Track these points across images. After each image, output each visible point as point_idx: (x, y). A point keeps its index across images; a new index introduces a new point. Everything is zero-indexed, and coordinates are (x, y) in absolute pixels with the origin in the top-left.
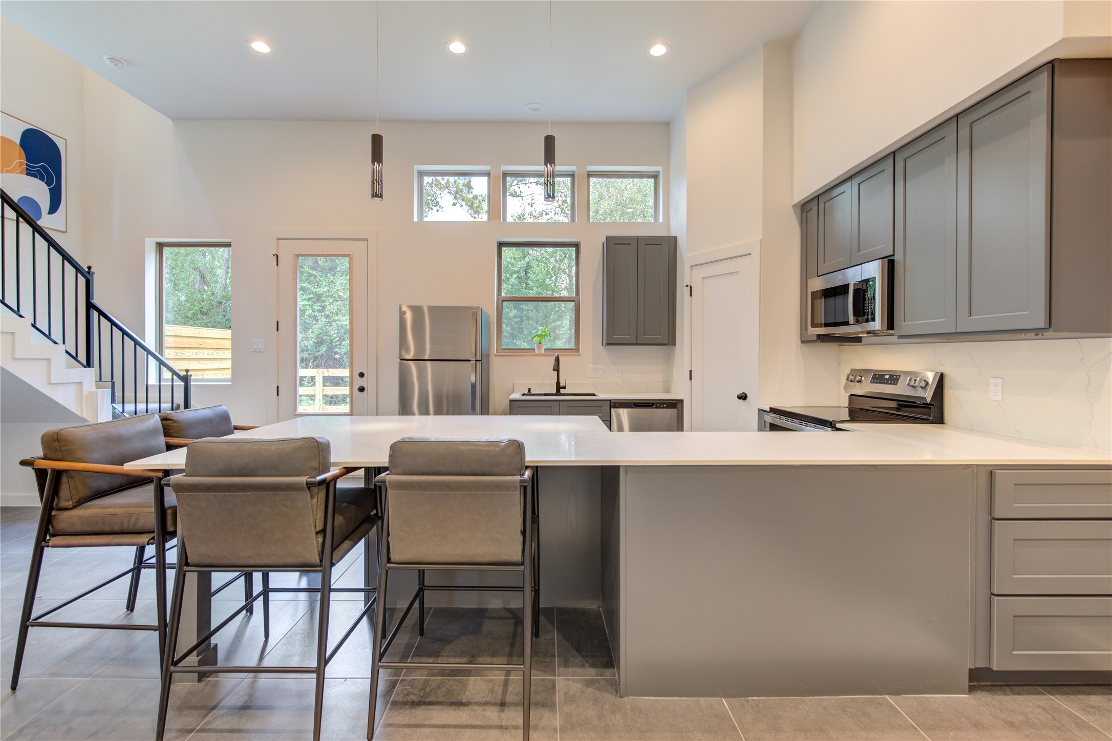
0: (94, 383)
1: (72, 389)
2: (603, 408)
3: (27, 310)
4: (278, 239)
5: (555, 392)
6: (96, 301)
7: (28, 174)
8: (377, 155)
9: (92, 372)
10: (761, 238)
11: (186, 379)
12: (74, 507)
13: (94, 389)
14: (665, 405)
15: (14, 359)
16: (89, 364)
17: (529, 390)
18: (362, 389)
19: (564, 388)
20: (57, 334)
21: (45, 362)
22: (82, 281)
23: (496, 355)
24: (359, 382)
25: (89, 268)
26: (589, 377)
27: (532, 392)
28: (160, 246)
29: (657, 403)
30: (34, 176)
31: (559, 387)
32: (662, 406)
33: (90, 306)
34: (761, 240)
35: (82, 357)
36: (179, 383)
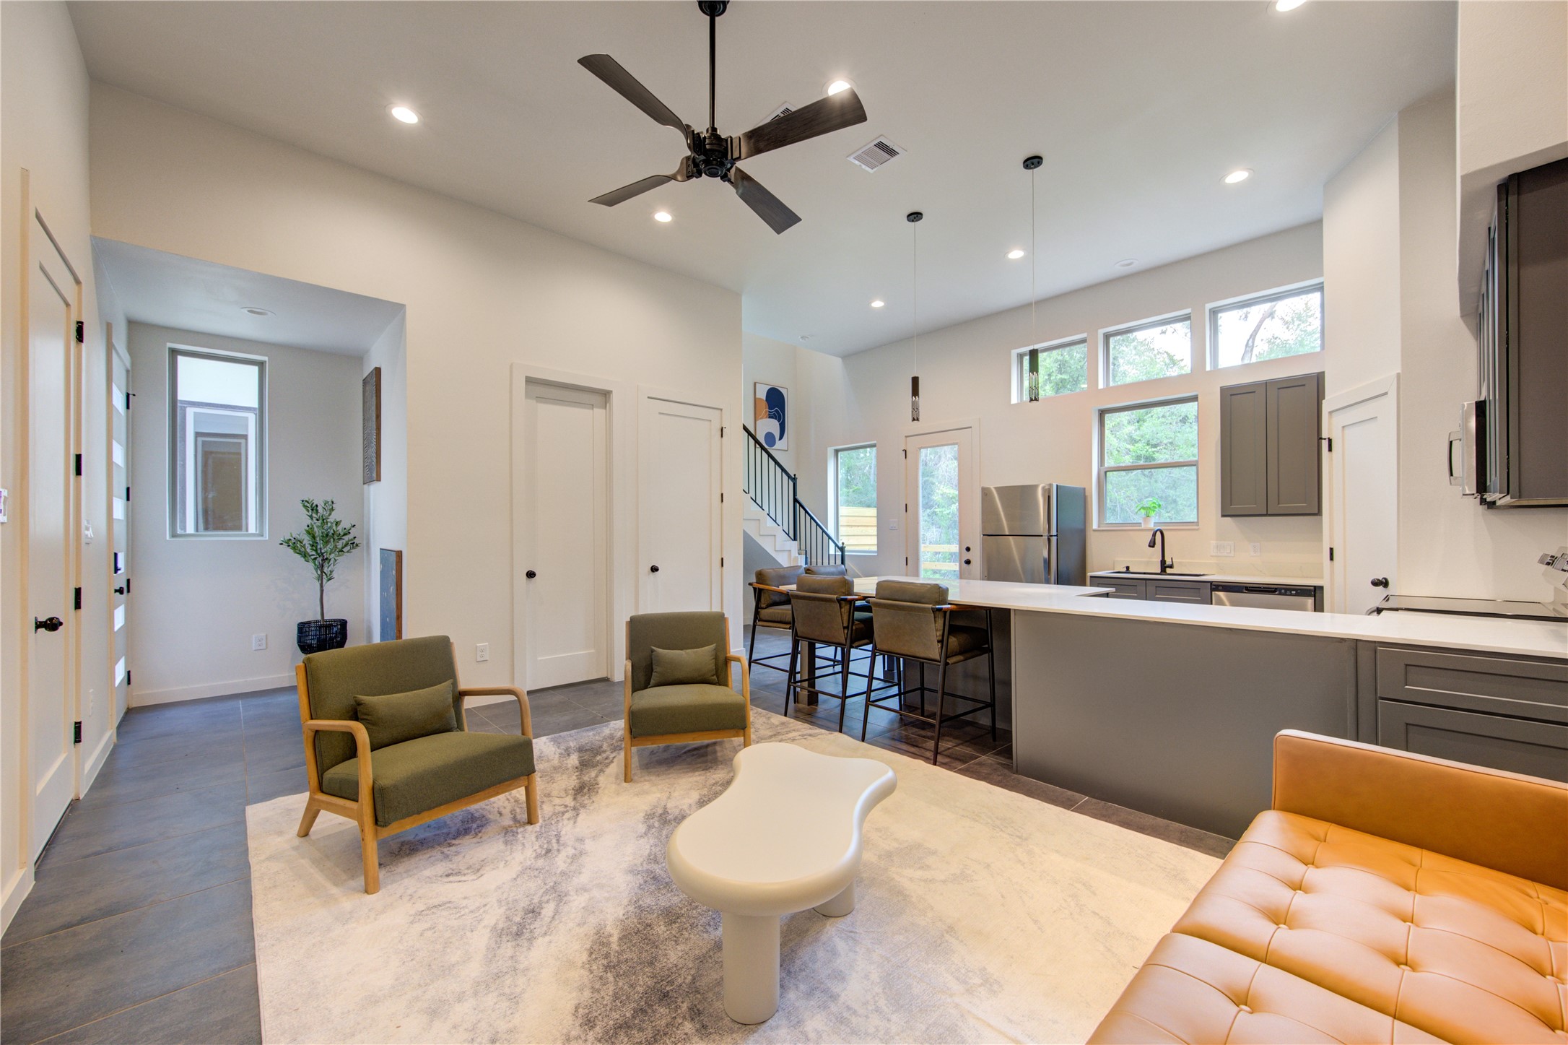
0: (797, 551)
1: (786, 554)
2: (1201, 591)
3: (765, 507)
4: (906, 437)
5: (1159, 571)
6: (798, 497)
7: (769, 417)
8: (915, 392)
9: (796, 543)
10: (1399, 371)
11: (842, 549)
12: (766, 608)
13: (797, 555)
14: (1294, 592)
15: (760, 535)
16: (795, 539)
17: (1128, 568)
18: (968, 562)
19: (1171, 567)
20: (779, 521)
21: (773, 537)
22: (791, 484)
23: (1095, 531)
24: (967, 556)
25: (795, 475)
26: (1212, 556)
27: (1131, 570)
28: (837, 452)
29: (1281, 589)
30: (772, 417)
31: (1164, 567)
32: (1288, 592)
33: (795, 500)
34: (1398, 375)
35: (792, 536)
36: (839, 553)
